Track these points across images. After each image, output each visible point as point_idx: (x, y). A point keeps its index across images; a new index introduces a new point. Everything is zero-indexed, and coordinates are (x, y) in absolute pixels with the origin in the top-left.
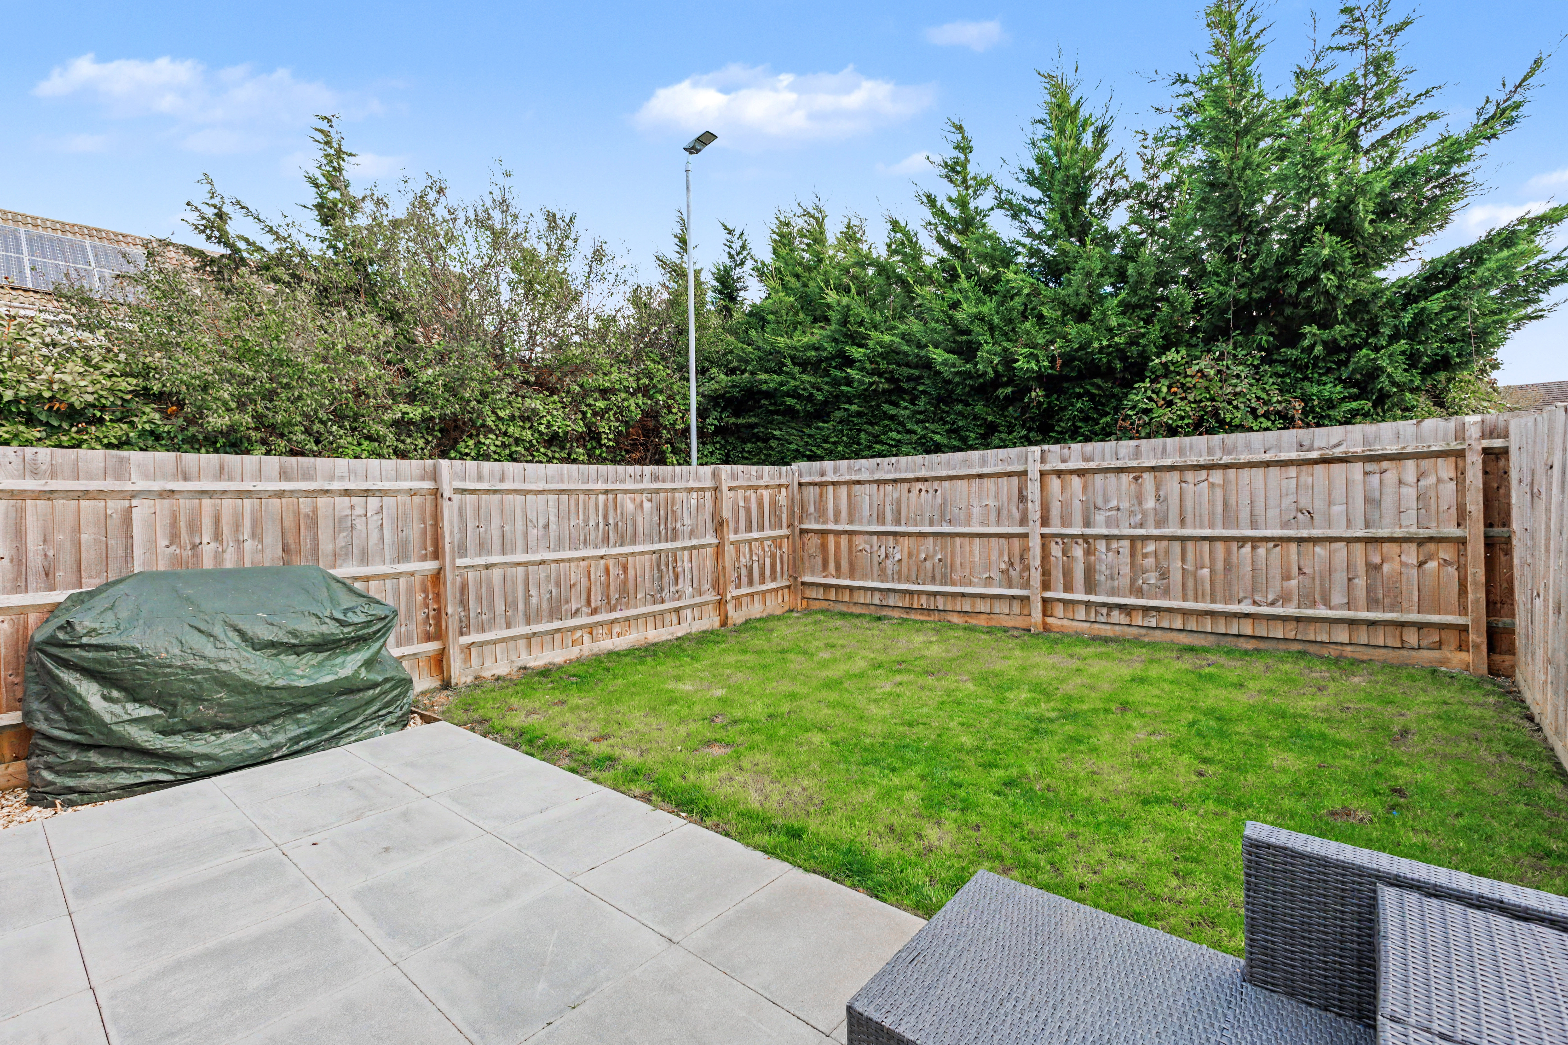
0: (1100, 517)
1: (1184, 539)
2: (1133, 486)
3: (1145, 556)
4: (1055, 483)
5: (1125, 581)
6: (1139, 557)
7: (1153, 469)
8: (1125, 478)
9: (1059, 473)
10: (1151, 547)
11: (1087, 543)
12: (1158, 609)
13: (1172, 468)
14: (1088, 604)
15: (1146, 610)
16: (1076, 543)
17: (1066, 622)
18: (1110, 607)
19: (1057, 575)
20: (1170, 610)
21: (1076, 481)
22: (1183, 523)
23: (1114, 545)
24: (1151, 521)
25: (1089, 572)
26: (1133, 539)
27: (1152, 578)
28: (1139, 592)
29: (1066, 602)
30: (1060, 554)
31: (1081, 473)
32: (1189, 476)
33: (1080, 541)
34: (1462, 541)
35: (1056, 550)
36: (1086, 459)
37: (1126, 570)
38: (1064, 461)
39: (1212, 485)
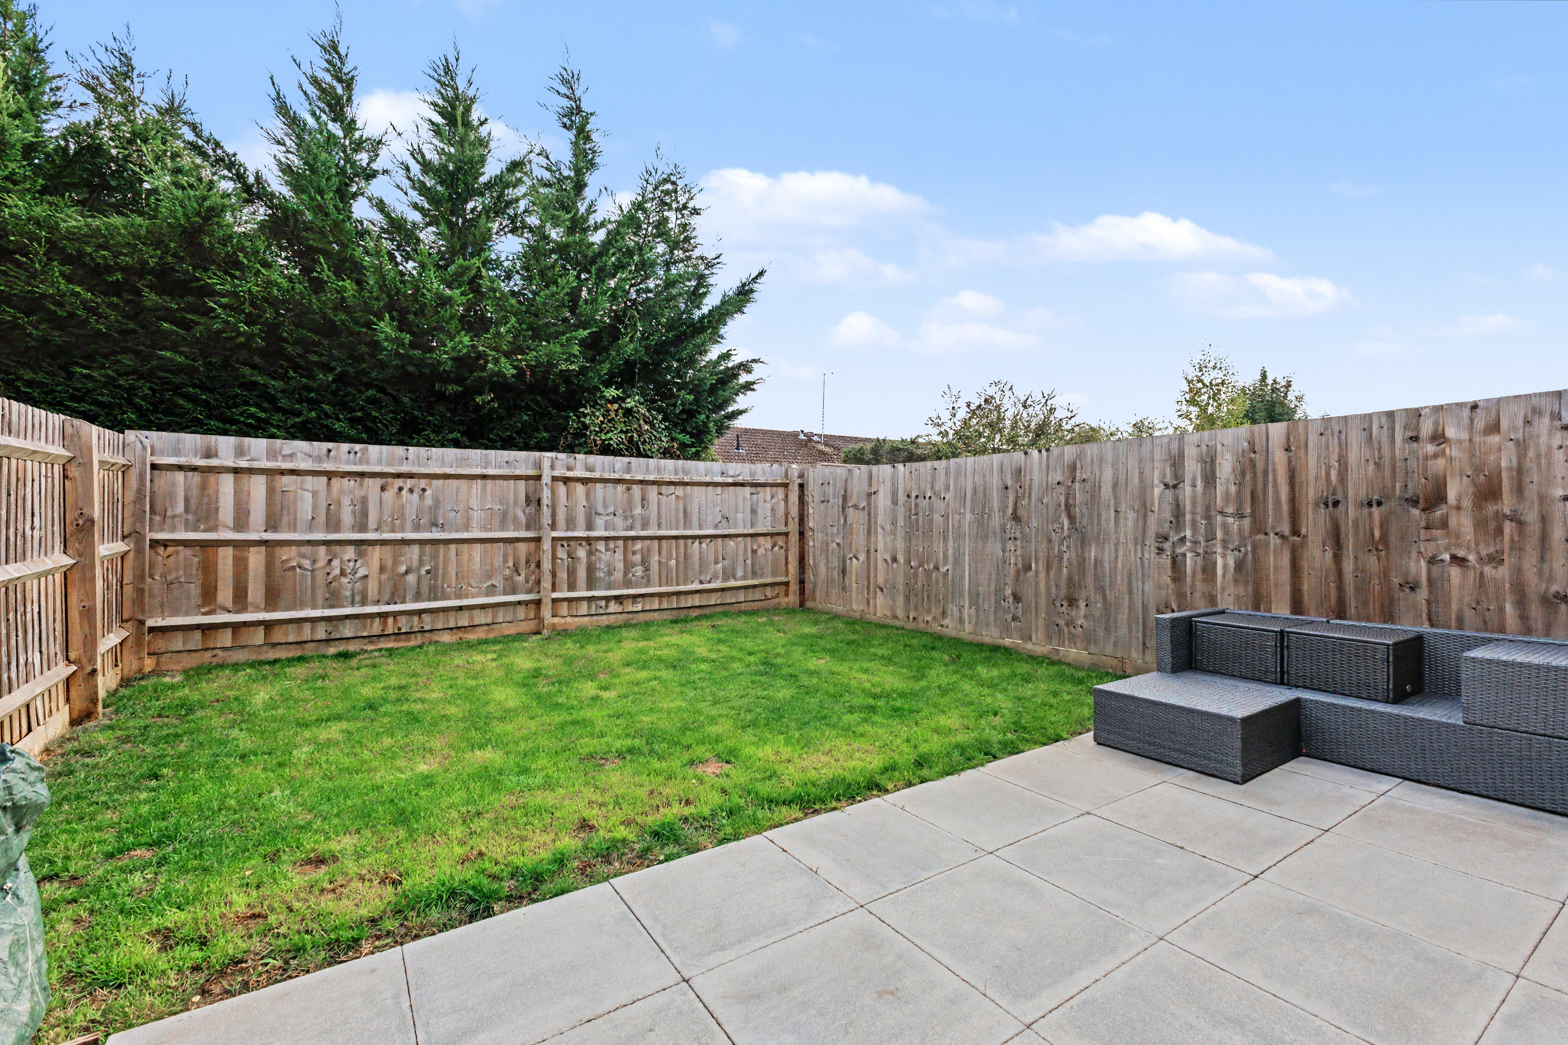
0: (600, 521)
1: (660, 538)
2: (625, 495)
3: (634, 553)
4: (562, 489)
5: (618, 575)
6: (630, 554)
7: (641, 482)
8: (620, 488)
9: (566, 480)
10: (638, 546)
11: (590, 545)
12: (642, 596)
13: (654, 483)
14: (590, 599)
15: (635, 597)
16: (580, 545)
17: (569, 619)
18: (607, 599)
19: (563, 575)
20: (652, 595)
21: (580, 489)
22: (659, 526)
23: (612, 545)
24: (638, 525)
25: (591, 569)
26: (626, 539)
27: (639, 571)
28: (628, 584)
29: (570, 600)
30: (565, 556)
31: (584, 481)
32: (665, 489)
33: (584, 543)
34: (786, 534)
35: (562, 554)
36: (591, 469)
37: (620, 566)
38: (569, 469)
39: (677, 497)
